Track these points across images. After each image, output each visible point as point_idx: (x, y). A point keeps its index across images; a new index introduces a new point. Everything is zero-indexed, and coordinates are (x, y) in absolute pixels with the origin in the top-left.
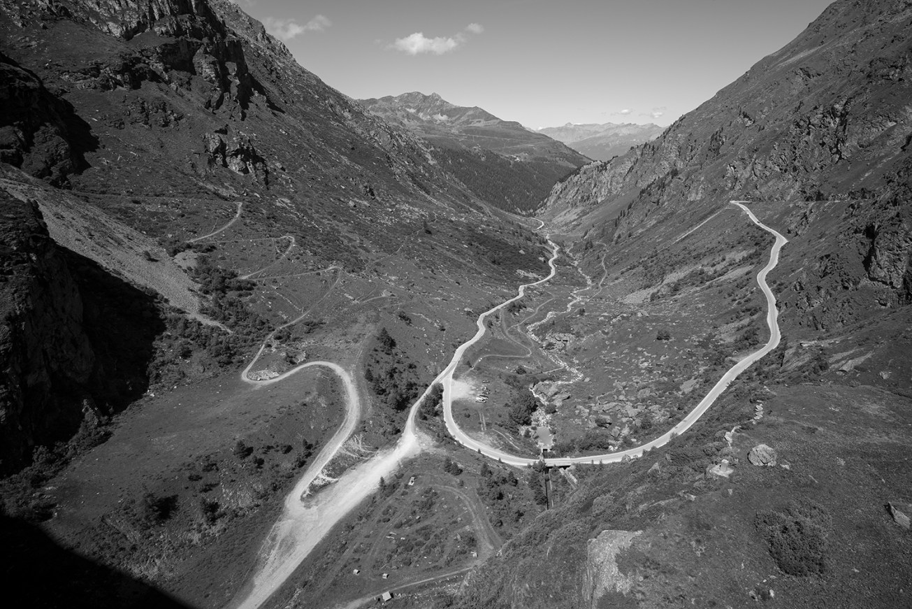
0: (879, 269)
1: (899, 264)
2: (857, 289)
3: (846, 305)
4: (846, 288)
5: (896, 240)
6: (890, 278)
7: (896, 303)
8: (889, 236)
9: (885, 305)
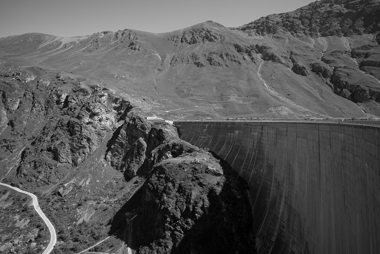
0: (63, 159)
1: (69, 156)
2: (57, 167)
3: (57, 173)
4: (52, 168)
5: (66, 150)
6: (67, 161)
7: (72, 167)
8: (63, 149)
9: (69, 169)
